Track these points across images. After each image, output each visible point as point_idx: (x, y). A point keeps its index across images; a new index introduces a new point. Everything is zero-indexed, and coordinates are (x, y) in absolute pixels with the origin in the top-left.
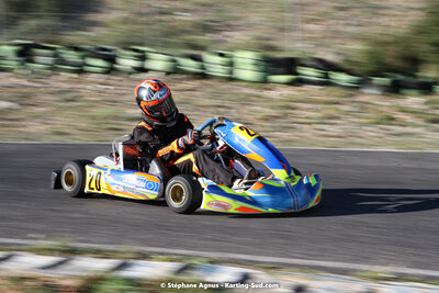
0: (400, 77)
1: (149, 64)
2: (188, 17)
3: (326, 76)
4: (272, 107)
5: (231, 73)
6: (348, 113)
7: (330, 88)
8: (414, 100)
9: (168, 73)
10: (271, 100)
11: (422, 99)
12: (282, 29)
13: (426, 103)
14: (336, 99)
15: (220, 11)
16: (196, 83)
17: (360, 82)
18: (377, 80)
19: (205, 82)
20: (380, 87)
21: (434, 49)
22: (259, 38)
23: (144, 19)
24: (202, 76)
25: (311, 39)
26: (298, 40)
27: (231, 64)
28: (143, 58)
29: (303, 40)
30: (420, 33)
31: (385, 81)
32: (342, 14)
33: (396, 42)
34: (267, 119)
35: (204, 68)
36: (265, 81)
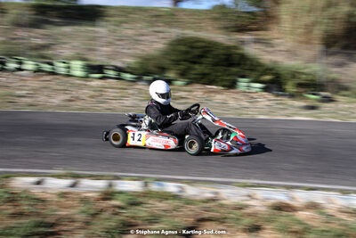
1: (24, 67)
3: (119, 75)
4: (94, 91)
5: (69, 72)
6: (133, 94)
7: (122, 81)
9: (35, 72)
10: (92, 87)
12: (90, 50)
14: (125, 87)
18: (146, 78)
19: (55, 76)
22: (79, 54)
23: (15, 41)
24: (54, 73)
27: (69, 67)
28: (21, 63)
29: (102, 56)
30: (166, 54)
31: (150, 78)
34: (92, 97)
35: (54, 69)
36: (87, 77)
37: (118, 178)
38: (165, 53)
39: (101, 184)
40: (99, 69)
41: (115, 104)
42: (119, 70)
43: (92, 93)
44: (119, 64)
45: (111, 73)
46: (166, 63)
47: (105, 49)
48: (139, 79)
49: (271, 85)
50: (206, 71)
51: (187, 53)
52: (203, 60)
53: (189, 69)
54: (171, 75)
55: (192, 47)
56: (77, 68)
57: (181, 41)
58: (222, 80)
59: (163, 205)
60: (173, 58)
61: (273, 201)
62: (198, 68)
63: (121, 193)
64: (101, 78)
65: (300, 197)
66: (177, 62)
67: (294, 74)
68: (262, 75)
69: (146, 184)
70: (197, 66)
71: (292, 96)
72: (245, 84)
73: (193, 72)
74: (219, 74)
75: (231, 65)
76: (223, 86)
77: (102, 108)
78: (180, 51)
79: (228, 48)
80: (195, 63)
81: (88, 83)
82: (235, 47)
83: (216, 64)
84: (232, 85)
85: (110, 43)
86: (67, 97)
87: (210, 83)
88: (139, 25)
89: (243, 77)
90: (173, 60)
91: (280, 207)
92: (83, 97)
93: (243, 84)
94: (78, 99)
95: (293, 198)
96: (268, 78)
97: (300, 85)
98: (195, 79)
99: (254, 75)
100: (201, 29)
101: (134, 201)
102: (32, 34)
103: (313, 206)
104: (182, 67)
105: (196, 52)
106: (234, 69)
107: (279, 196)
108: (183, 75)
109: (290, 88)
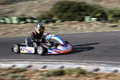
0: (48, 20)
2: (8, 10)
3: (32, 21)
4: (18, 29)
5: (11, 22)
7: (33, 23)
8: (51, 25)
10: (19, 27)
11: (53, 24)
13: (53, 25)
14: (34, 26)
15: (15, 8)
16: (4, 25)
17: (39, 22)
18: (43, 21)
20: (44, 22)
21: (55, 13)
24: (5, 23)
25: (35, 13)
26: (32, 13)
27: (11, 20)
31: (45, 21)
32: (42, 7)
33: (47, 12)
35: (5, 21)
36: (19, 23)
38: (52, 9)
42: (32, 19)
45: (29, 20)
46: (53, 13)
49: (100, 18)
50: (70, 15)
51: (60, 8)
52: (68, 10)
53: (62, 15)
54: (55, 18)
55: (63, 5)
56: (15, 20)
57: (58, 3)
58: (78, 18)
64: (25, 23)
66: (57, 13)
67: (111, 12)
68: (96, 14)
70: (65, 13)
71: (111, 22)
73: (64, 16)
74: (76, 15)
76: (78, 21)
78: (58, 8)
79: (80, 3)
84: (83, 20)
87: (72, 20)
89: (87, 16)
90: (55, 12)
93: (87, 19)
96: (98, 15)
98: (65, 19)
99: (92, 14)
102: (6, 7)
104: (59, 14)
105: (65, 7)
106: (83, 13)
108: (60, 18)
109: (110, 18)
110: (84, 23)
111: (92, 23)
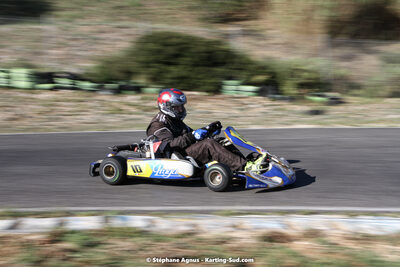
37: (69, 214)
38: (132, 54)
39: (48, 223)
40: (48, 77)
41: (70, 121)
42: (74, 77)
43: (42, 108)
44: (74, 70)
45: (65, 82)
47: (54, 52)
48: (101, 88)
49: (266, 87)
50: (184, 73)
51: (159, 52)
52: (182, 60)
53: (163, 72)
54: (141, 80)
55: (166, 45)
56: (21, 78)
57: (150, 38)
58: (204, 84)
59: (127, 244)
60: (142, 59)
61: (264, 231)
62: (175, 71)
63: (73, 232)
64: (51, 89)
65: (298, 223)
66: (147, 64)
67: (293, 72)
68: (253, 75)
69: (107, 220)
70: (172, 68)
71: (292, 99)
72: (234, 88)
73: (169, 76)
75: (216, 64)
76: (207, 91)
77: (54, 127)
78: (150, 50)
79: (209, 43)
80: (169, 64)
81: (34, 96)
82: (218, 43)
83: (196, 65)
84: (217, 90)
85: (60, 44)
86: (9, 115)
88: (97, 20)
89: (230, 78)
90: (142, 62)
91: (272, 238)
92: (30, 113)
93: (231, 87)
94: (23, 117)
95: (289, 226)
96: (261, 78)
97: (302, 86)
99: (244, 74)
100: (175, 21)
101: (91, 241)
103: (312, 234)
104: (152, 70)
105: (171, 50)
107: (271, 224)
108: (155, 80)
109: (289, 89)
110: (223, 99)
111: (245, 101)
